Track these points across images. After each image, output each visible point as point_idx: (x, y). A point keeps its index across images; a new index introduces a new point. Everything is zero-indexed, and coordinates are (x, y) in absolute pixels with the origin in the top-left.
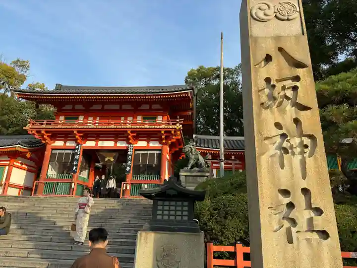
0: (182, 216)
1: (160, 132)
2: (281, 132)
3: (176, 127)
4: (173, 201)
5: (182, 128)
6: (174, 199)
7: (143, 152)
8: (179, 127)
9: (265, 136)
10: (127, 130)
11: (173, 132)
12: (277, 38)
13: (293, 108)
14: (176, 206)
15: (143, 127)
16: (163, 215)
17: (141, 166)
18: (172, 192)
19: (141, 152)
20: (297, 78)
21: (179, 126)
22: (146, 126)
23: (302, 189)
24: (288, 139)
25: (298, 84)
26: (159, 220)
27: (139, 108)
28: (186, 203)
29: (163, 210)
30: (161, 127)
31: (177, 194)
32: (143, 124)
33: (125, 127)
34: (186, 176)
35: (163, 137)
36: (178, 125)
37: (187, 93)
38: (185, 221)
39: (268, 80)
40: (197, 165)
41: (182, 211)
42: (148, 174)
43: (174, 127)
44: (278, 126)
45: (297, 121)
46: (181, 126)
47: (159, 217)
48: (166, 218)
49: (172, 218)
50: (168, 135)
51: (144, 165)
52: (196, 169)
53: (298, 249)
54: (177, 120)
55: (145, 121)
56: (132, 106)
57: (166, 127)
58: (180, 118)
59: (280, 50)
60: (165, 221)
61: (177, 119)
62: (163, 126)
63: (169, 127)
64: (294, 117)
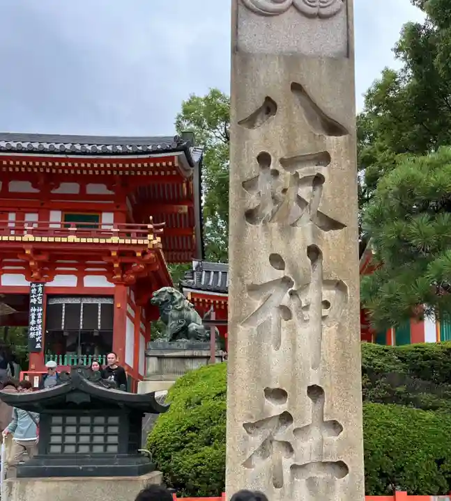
0: (106, 445)
1: (109, 253)
2: (281, 274)
3: (146, 242)
4: (85, 415)
5: (161, 246)
6: (87, 411)
7: (69, 301)
8: (155, 242)
9: (249, 282)
10: (24, 246)
11: (139, 254)
12: (292, 60)
13: (310, 223)
14: (92, 426)
15: (64, 240)
16: (63, 445)
17: (65, 334)
18: (78, 398)
19: (64, 301)
20: (325, 158)
21: (153, 241)
22: (72, 239)
23: (309, 388)
24: (294, 288)
25: (323, 171)
26: (56, 456)
27: (53, 192)
28: (114, 420)
29: (63, 435)
30: (109, 241)
31: (89, 400)
32: (64, 232)
33: (19, 239)
34: (159, 357)
35: (116, 265)
36: (150, 237)
37: (172, 158)
38: (111, 455)
39: (264, 159)
40: (183, 332)
41: (106, 435)
42: (83, 354)
43: (141, 242)
44: (276, 260)
45: (314, 252)
46: (159, 239)
47: (55, 449)
48: (70, 449)
49: (84, 449)
50: (126, 260)
51: (74, 333)
52: (183, 341)
53: (291, 496)
54: (150, 226)
55: (69, 226)
56: (34, 186)
57: (122, 241)
58: (154, 221)
59: (297, 87)
60: (69, 456)
61: (149, 222)
62: (115, 240)
63: (128, 241)
64: (310, 243)
